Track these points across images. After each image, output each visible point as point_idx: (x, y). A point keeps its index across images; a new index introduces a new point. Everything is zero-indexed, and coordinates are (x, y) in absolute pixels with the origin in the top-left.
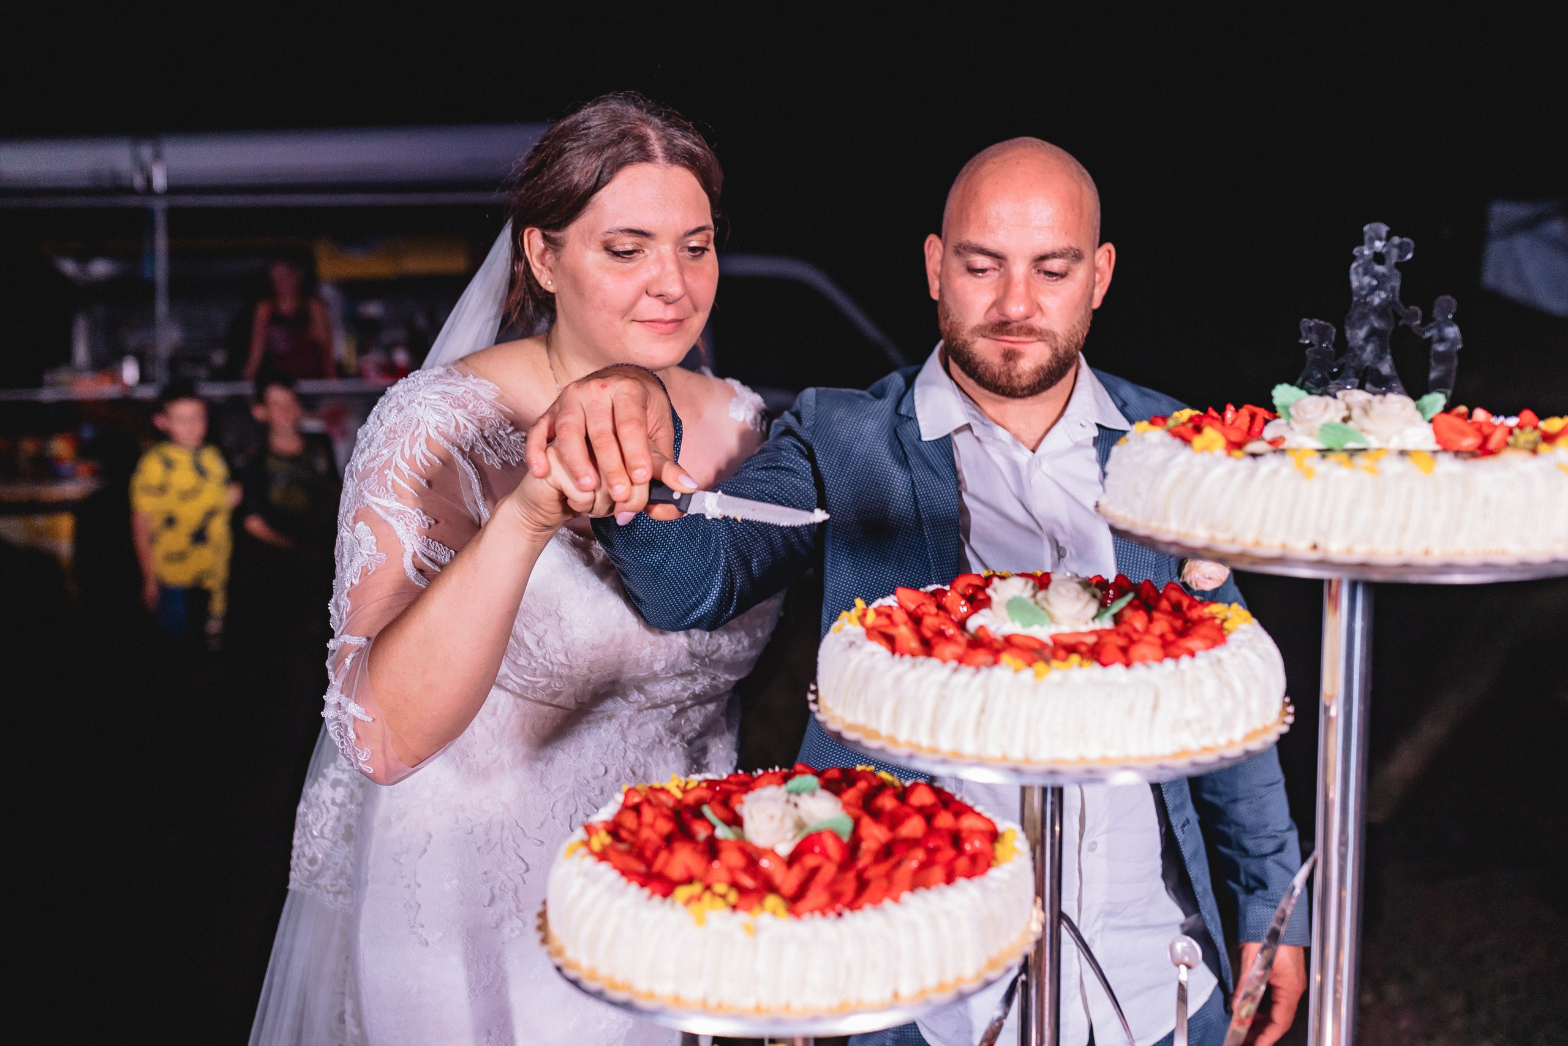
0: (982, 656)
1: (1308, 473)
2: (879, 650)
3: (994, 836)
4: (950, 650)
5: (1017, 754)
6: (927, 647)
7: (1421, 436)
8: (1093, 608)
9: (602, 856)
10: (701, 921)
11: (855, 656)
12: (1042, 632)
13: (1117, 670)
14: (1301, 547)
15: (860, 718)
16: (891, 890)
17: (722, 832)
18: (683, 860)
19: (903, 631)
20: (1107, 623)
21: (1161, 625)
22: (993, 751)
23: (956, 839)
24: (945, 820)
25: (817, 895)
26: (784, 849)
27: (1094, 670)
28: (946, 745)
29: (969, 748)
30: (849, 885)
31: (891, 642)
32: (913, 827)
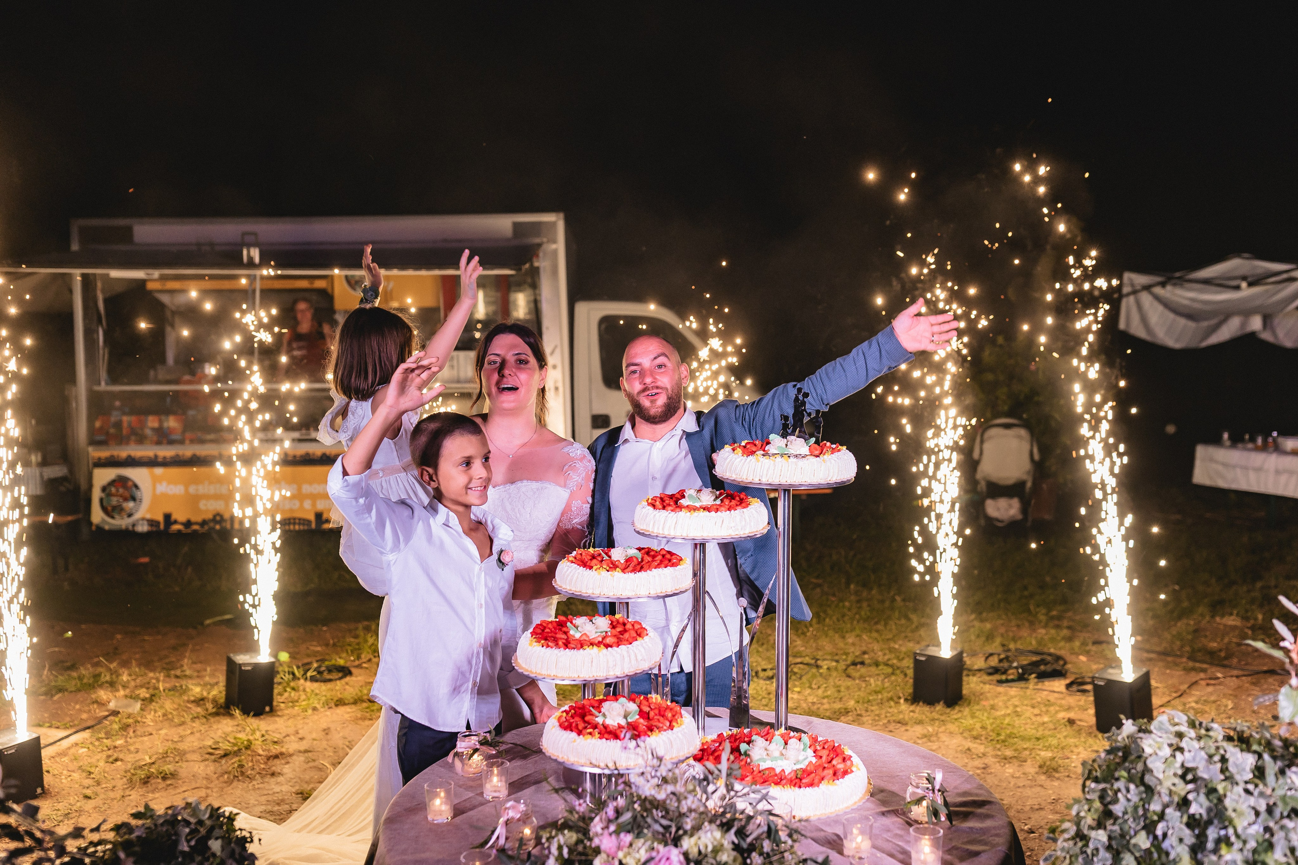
0: (678, 510)
1: (758, 461)
2: (651, 508)
3: (681, 559)
4: (670, 508)
5: (684, 535)
6: (664, 508)
7: (805, 450)
8: (713, 498)
9: (572, 562)
10: (599, 574)
11: (644, 510)
12: (698, 505)
13: (713, 513)
14: (756, 481)
15: (645, 528)
16: (650, 568)
17: (606, 557)
18: (594, 561)
19: (658, 503)
20: (718, 502)
21: (733, 503)
22: (678, 534)
23: (670, 560)
24: (668, 556)
25: (630, 568)
26: (622, 562)
27: (706, 513)
28: (666, 533)
29: (672, 534)
30: (639, 567)
31: (654, 506)
32: (659, 557)
